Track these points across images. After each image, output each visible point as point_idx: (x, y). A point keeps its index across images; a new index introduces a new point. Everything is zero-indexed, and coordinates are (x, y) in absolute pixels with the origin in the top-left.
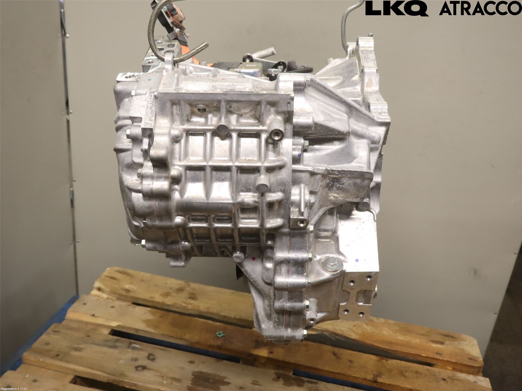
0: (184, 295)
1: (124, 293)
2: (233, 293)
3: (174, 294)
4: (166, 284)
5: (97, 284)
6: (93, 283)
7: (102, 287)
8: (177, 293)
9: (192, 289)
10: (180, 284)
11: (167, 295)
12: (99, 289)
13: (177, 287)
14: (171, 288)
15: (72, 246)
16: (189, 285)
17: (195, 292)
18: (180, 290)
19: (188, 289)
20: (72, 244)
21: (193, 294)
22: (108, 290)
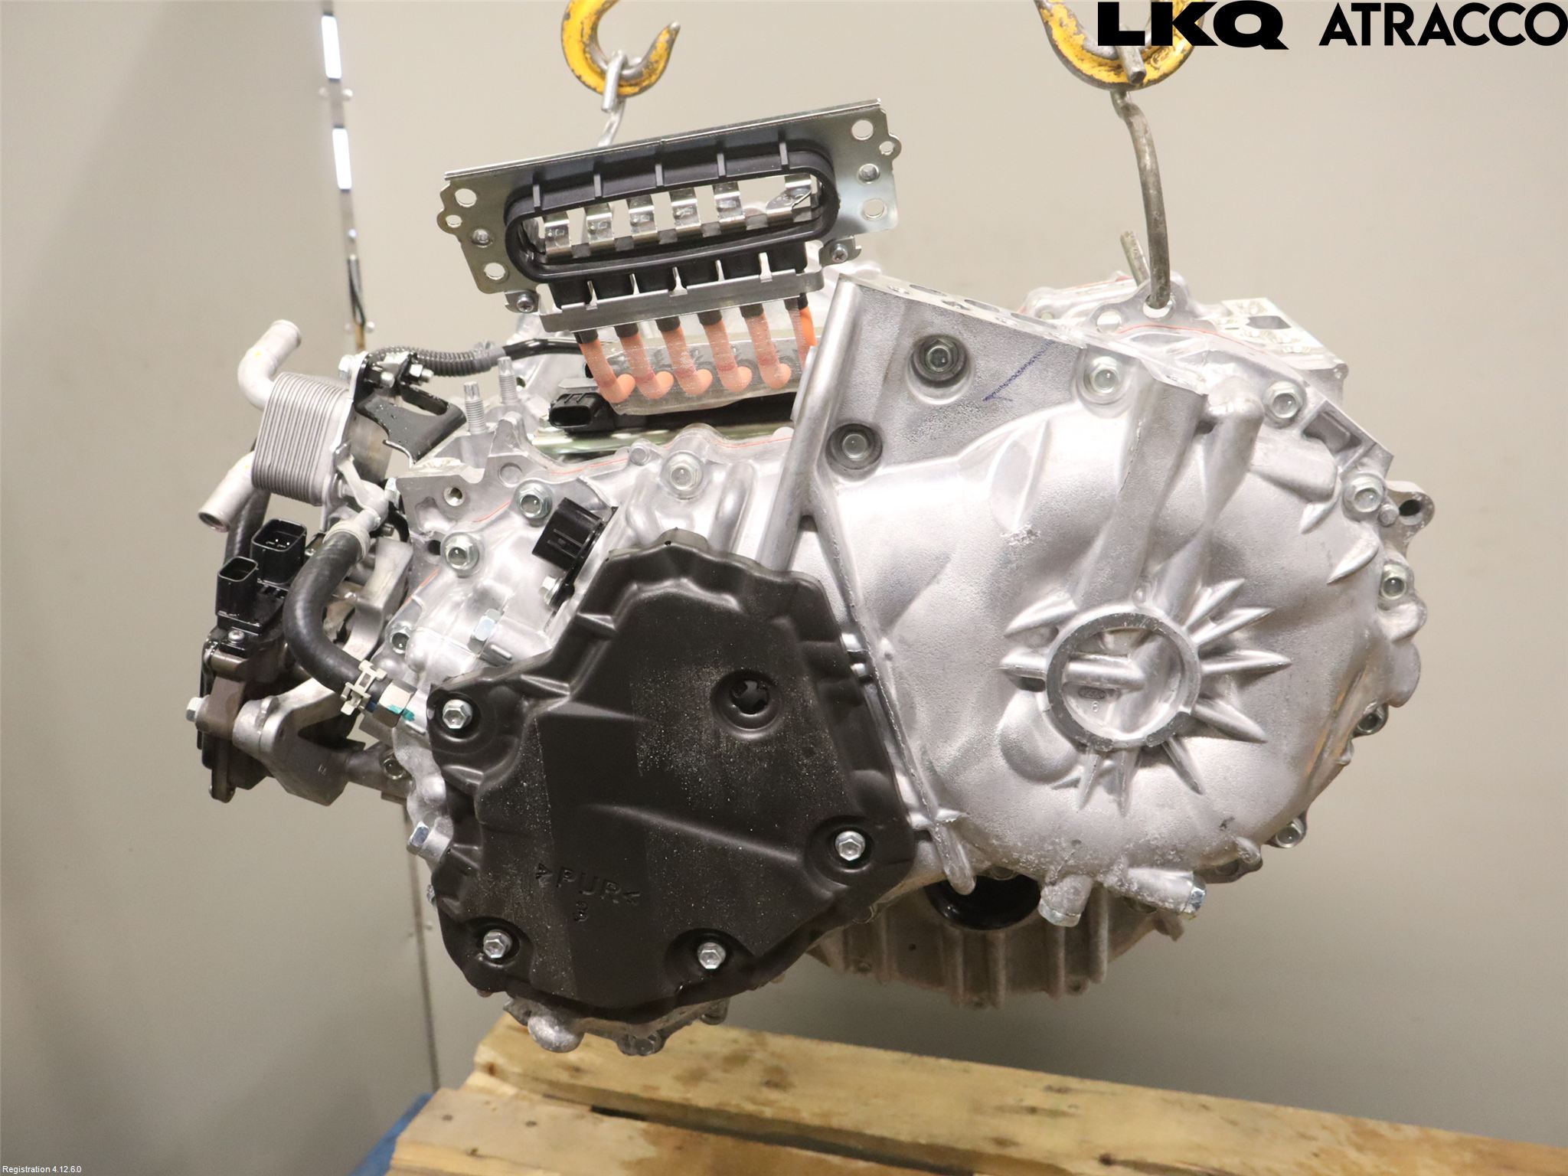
0: (751, 1074)
1: (564, 1077)
2: (903, 1062)
3: (718, 1074)
4: (691, 1042)
5: (485, 1054)
6: (472, 1052)
7: (500, 1061)
8: (726, 1071)
9: (773, 1054)
10: (735, 1041)
11: (695, 1077)
12: (491, 1070)
13: (726, 1051)
14: (707, 1056)
15: (414, 941)
16: (763, 1044)
17: (783, 1064)
18: (736, 1060)
19: (759, 1055)
20: (411, 935)
21: (777, 1070)
22: (517, 1070)
